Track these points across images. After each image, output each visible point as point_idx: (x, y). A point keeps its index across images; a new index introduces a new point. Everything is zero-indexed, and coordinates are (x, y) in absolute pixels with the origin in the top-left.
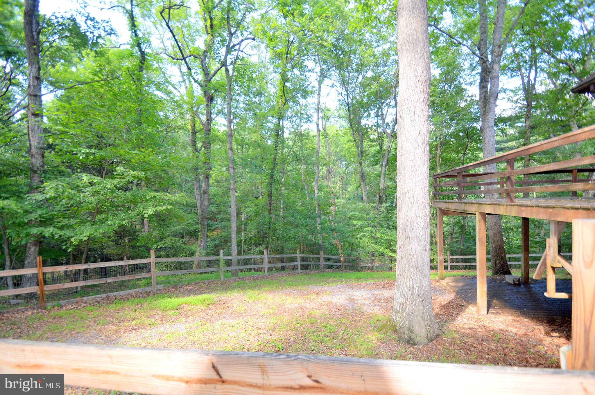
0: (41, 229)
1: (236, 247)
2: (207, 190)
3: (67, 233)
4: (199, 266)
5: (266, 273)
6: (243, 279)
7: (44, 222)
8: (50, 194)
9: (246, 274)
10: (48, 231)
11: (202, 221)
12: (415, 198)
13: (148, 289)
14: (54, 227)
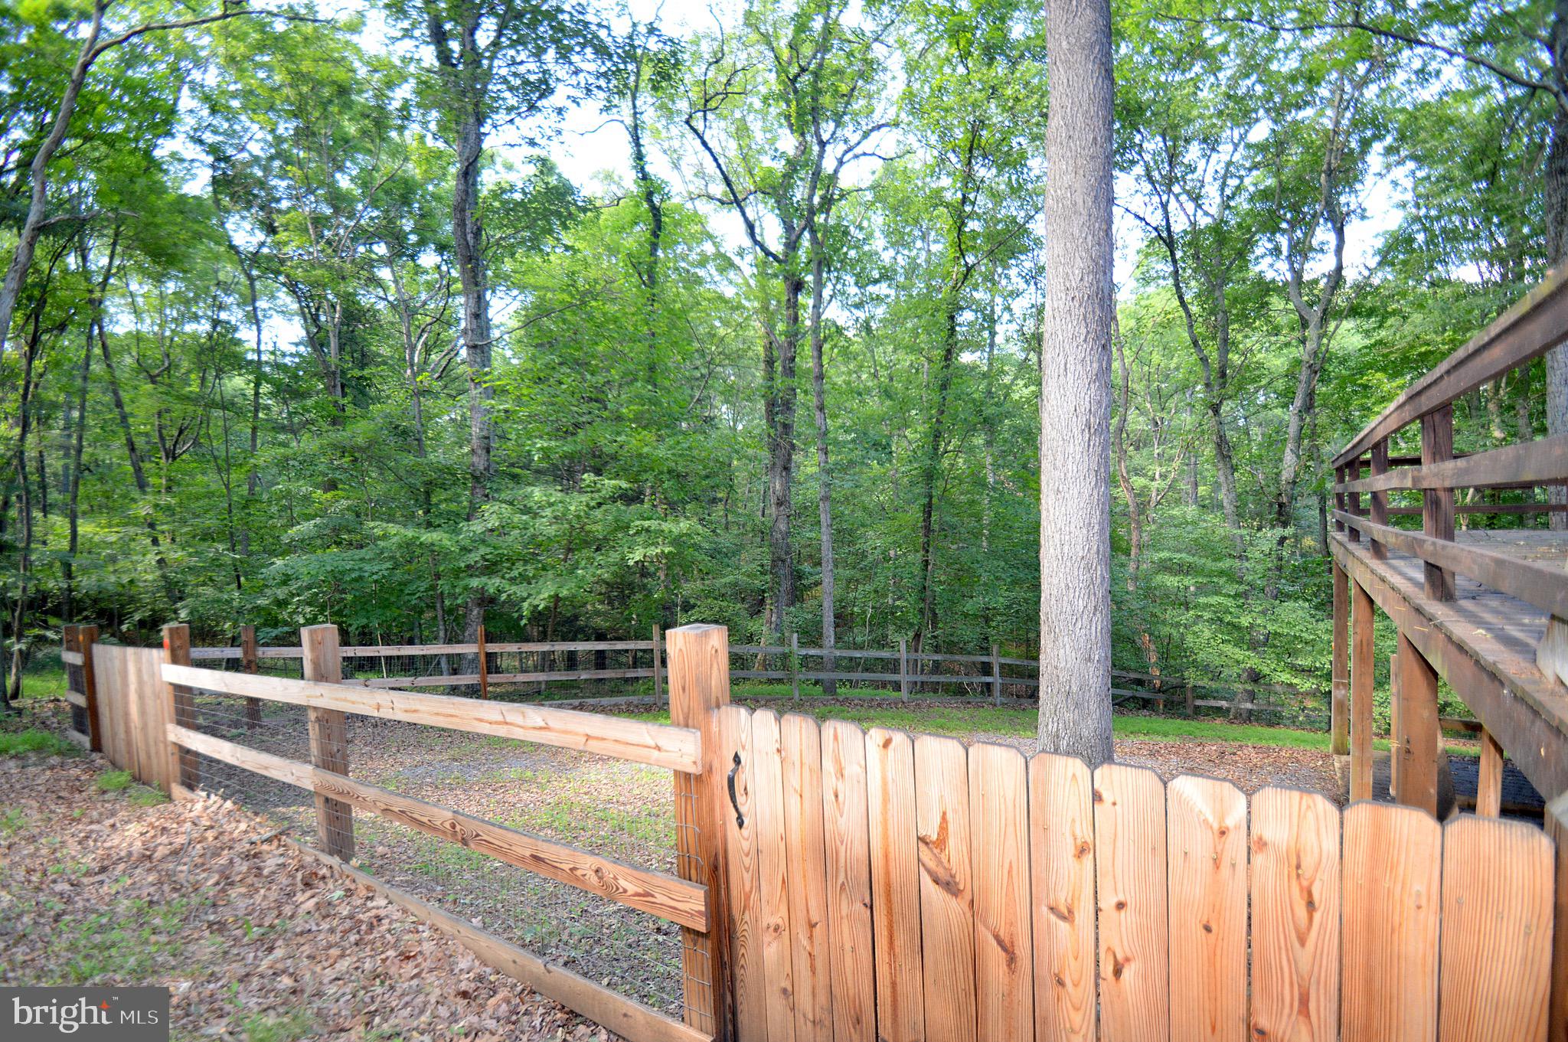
0: (484, 579)
1: (832, 629)
2: (784, 496)
3: (520, 590)
4: (766, 666)
5: (904, 694)
6: (847, 701)
7: (491, 568)
8: (494, 522)
9: (867, 692)
10: (492, 584)
11: (774, 566)
12: (1066, 548)
13: (648, 699)
14: (503, 577)
